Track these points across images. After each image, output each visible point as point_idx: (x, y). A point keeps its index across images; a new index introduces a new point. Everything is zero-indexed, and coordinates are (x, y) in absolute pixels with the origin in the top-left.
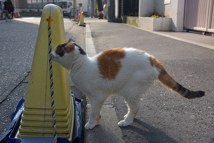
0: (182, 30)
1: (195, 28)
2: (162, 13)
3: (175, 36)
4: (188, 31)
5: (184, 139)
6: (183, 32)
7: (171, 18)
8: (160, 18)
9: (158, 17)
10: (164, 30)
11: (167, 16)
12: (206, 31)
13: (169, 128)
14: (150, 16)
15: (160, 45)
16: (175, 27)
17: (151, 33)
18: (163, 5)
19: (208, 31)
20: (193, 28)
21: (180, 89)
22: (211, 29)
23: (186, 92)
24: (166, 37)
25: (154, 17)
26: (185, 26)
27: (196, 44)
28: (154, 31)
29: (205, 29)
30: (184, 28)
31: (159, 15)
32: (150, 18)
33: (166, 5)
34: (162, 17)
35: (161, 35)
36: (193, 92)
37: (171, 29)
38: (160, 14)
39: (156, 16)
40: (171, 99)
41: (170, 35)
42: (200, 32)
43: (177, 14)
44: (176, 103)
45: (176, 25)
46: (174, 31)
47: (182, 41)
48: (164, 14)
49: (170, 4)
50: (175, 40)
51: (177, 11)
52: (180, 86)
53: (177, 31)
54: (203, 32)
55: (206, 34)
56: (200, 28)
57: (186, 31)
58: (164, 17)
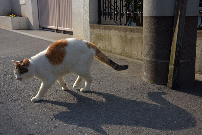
0: (39, 29)
1: (49, 27)
2: (19, 13)
3: (32, 34)
4: (44, 29)
5: (27, 124)
6: (40, 30)
7: (28, 18)
8: (18, 17)
9: (16, 16)
10: (22, 28)
11: (24, 16)
12: (57, 29)
13: (15, 117)
14: (8, 16)
15: (18, 43)
16: (32, 25)
17: (10, 32)
18: (19, 6)
19: (58, 29)
20: (47, 27)
21: (111, 63)
22: (60, 27)
23: (115, 66)
24: (24, 35)
25: (12, 16)
26: (40, 24)
27: (49, 41)
28: (12, 29)
29: (56, 27)
30: (40, 27)
31: (16, 15)
32: (8, 17)
33: (21, 6)
34: (19, 16)
35: (19, 33)
36: (120, 66)
37: (28, 27)
38: (17, 13)
39: (14, 15)
40: (21, 90)
41: (27, 33)
42: (52, 30)
43: (32, 14)
44: (25, 94)
45: (32, 24)
46: (32, 30)
47: (38, 38)
48: (21, 14)
49: (25, 4)
50: (32, 37)
51: (32, 11)
52: (111, 61)
53: (34, 29)
54: (55, 29)
55: (58, 32)
56: (52, 26)
57: (42, 29)
58: (22, 16)
